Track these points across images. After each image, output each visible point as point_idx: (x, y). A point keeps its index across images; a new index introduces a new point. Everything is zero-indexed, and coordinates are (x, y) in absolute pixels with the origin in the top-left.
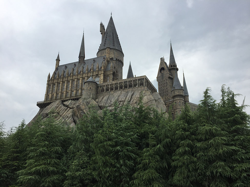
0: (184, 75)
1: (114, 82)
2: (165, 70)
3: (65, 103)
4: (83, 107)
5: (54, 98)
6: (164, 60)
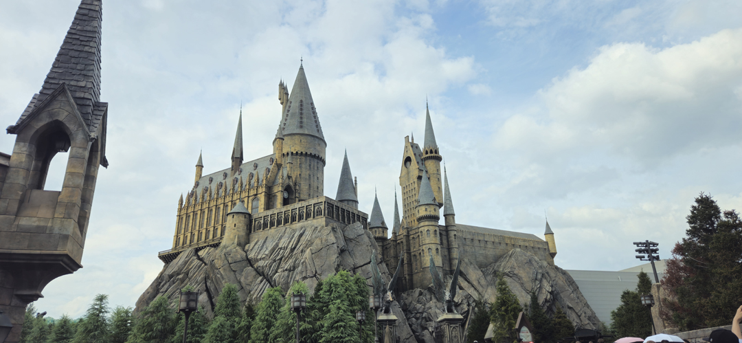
0: (445, 172)
1: (269, 212)
2: (412, 162)
3: (200, 253)
4: (218, 263)
5: (188, 242)
6: (413, 139)
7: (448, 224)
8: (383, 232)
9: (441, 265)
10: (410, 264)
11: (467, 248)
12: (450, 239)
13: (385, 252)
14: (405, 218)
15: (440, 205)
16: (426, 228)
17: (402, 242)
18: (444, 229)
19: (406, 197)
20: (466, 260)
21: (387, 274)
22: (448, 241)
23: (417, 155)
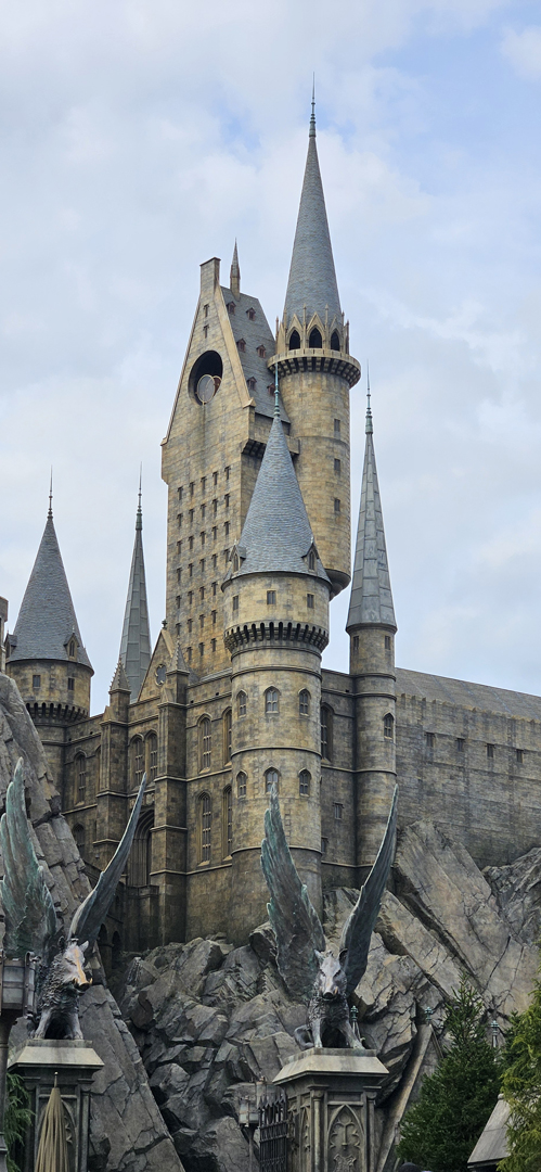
0: (370, 433)
2: (224, 381)
6: (236, 275)
7: (361, 668)
8: (71, 684)
9: (316, 845)
10: (180, 830)
11: (435, 776)
12: (363, 735)
13: (74, 773)
14: (172, 627)
15: (335, 582)
16: (264, 682)
17: (152, 735)
18: (343, 687)
19: (184, 535)
20: (426, 828)
21: (73, 870)
22: (355, 743)
23: (251, 348)
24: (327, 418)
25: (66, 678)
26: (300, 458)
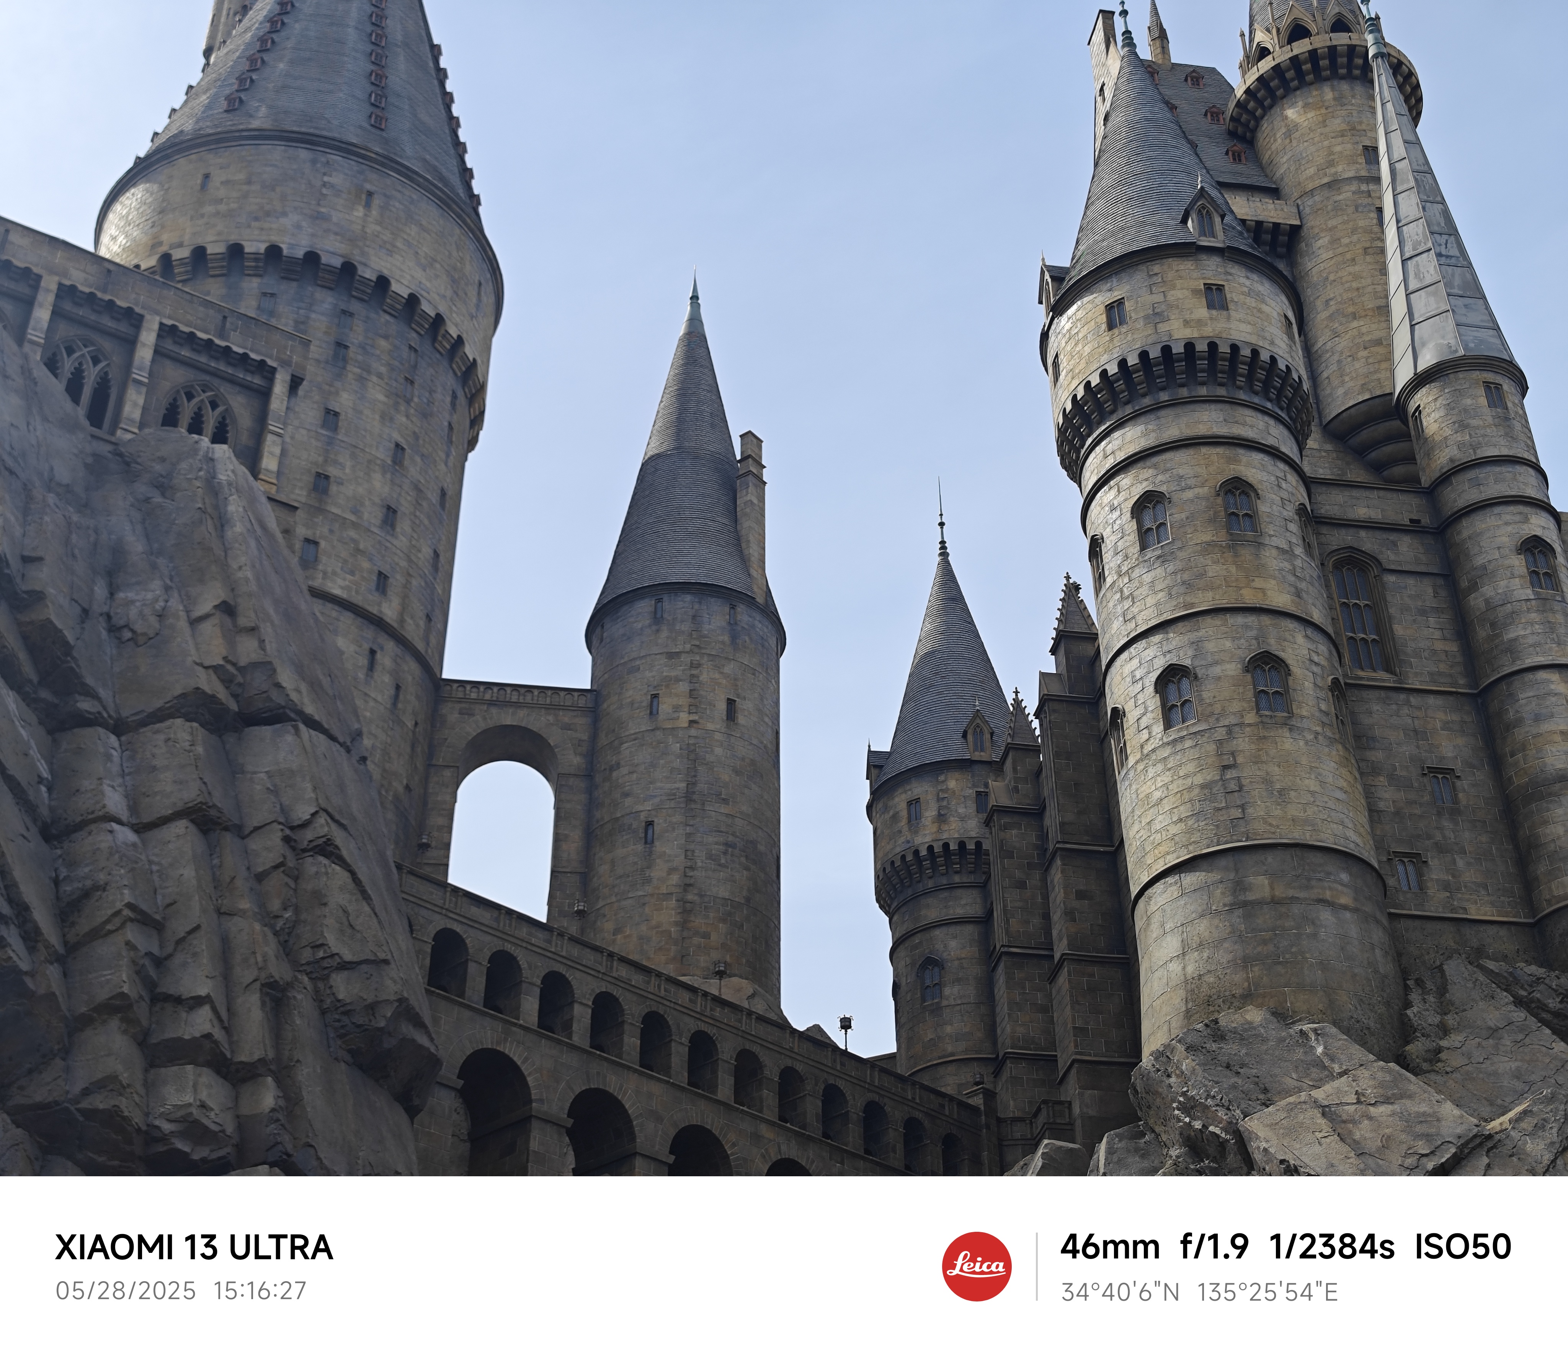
6: (1162, 39)
7: (1439, 465)
8: (982, 801)
9: (1349, 841)
12: (1478, 600)
16: (1127, 492)
18: (1398, 513)
24: (1345, 147)
25: (971, 792)
26: (1304, 232)
